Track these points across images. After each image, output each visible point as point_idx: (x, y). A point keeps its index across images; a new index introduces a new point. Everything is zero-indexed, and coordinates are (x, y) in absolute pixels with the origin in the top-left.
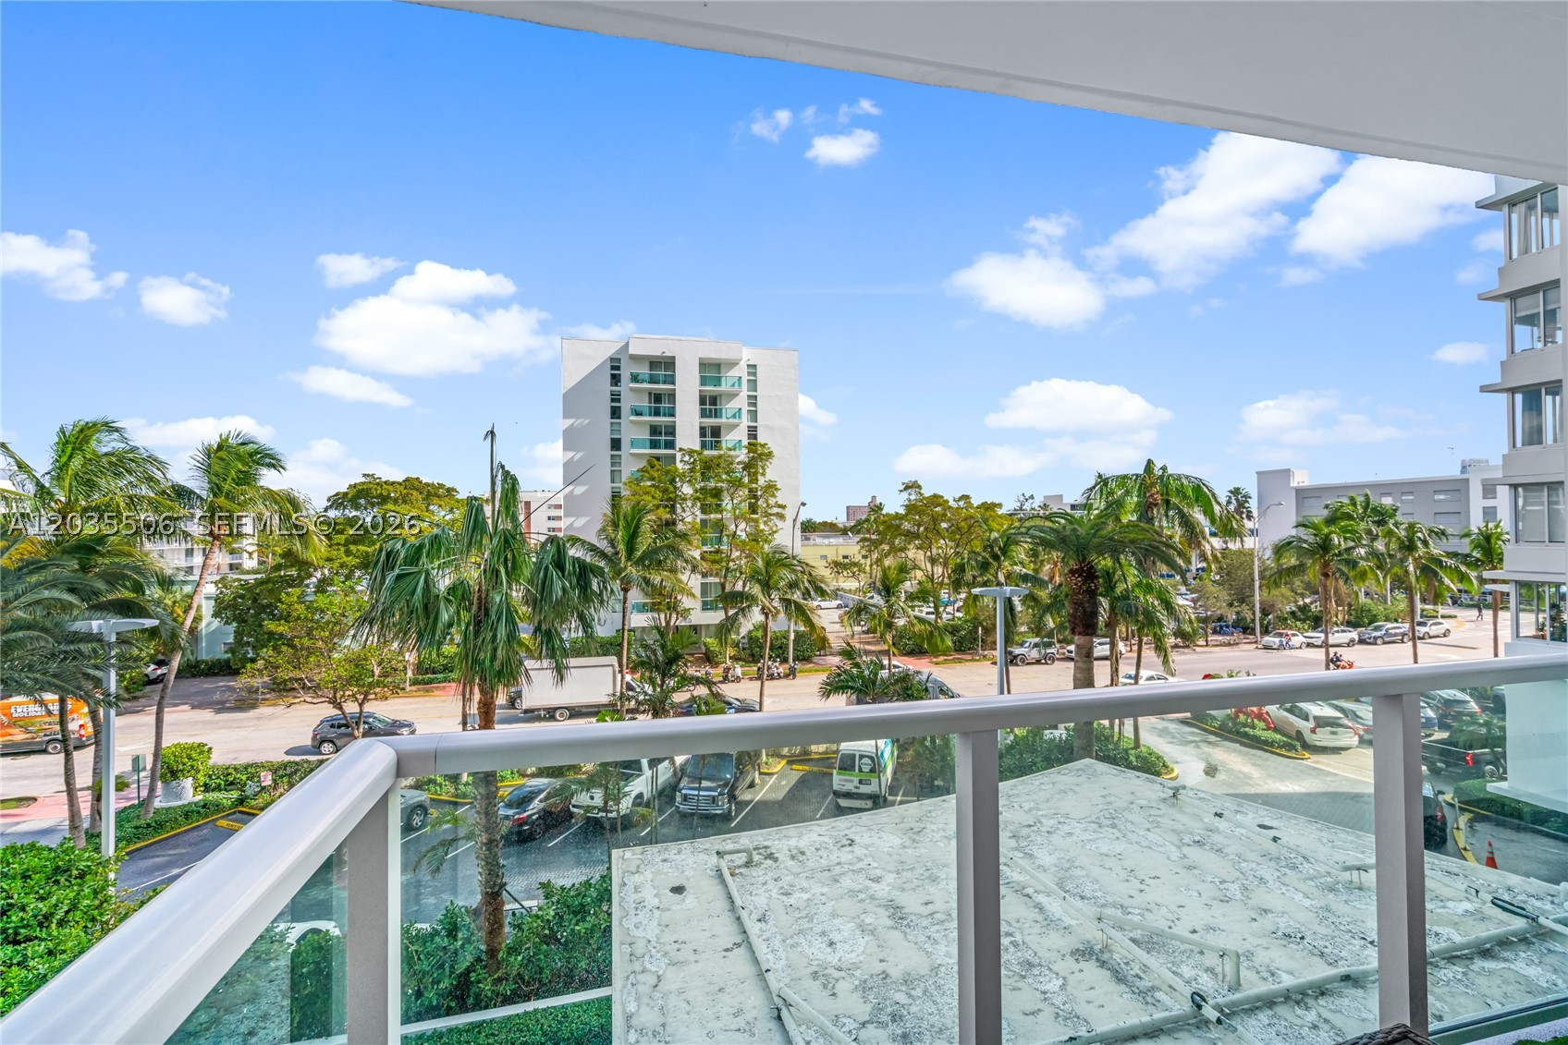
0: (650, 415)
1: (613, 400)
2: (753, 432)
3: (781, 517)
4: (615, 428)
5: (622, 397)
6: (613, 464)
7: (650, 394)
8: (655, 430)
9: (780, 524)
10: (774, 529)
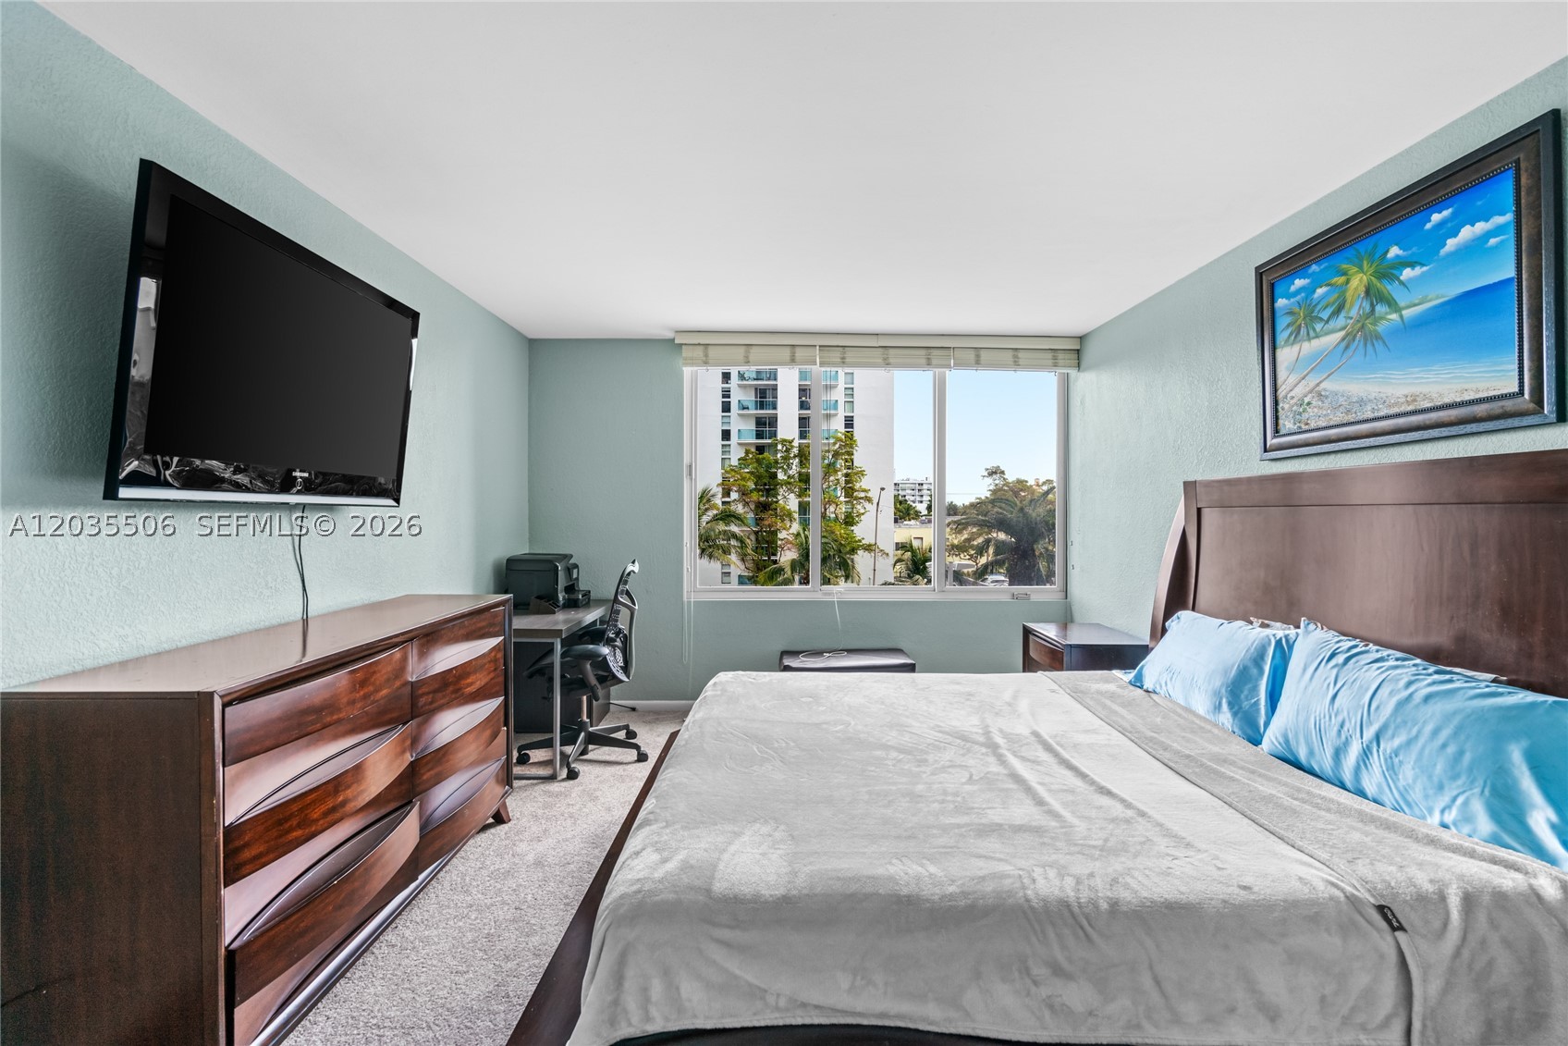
0: (756, 409)
1: (724, 396)
2: (849, 422)
3: (869, 500)
4: (726, 420)
5: (731, 393)
6: (723, 453)
7: (756, 389)
8: (760, 422)
9: (867, 505)
10: (862, 511)
